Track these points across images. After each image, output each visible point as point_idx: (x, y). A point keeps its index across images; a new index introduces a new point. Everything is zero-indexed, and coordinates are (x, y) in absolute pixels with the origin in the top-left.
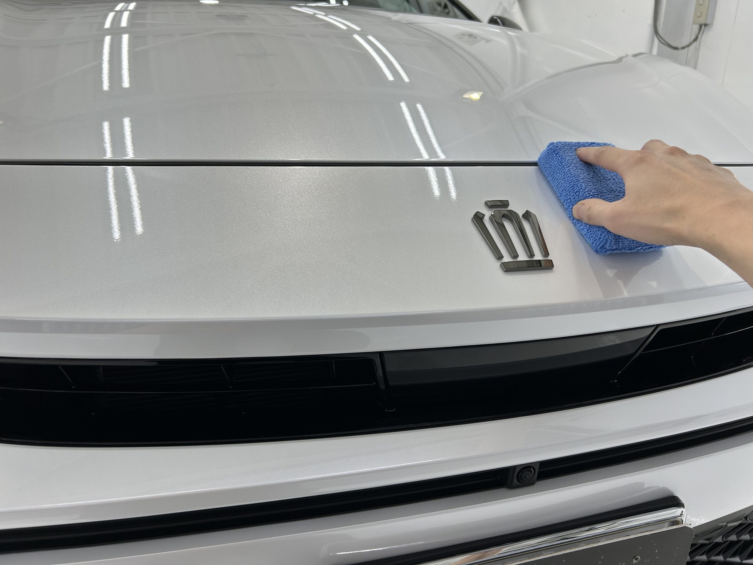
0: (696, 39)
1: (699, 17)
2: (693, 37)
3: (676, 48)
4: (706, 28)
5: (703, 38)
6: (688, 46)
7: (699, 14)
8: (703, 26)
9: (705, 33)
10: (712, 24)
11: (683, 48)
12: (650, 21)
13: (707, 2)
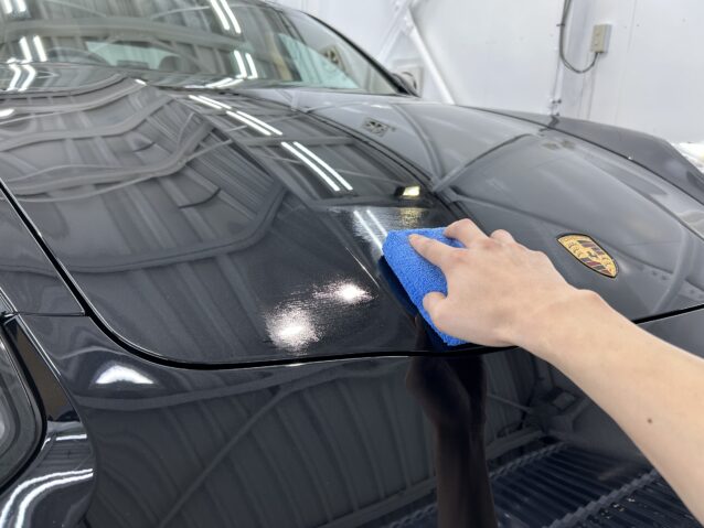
0: (593, 65)
1: (596, 45)
2: (590, 63)
3: (578, 72)
4: (602, 54)
5: (599, 63)
6: (588, 70)
7: (596, 42)
8: (599, 54)
9: (600, 60)
10: (607, 51)
11: (584, 71)
12: (557, 48)
13: (602, 32)
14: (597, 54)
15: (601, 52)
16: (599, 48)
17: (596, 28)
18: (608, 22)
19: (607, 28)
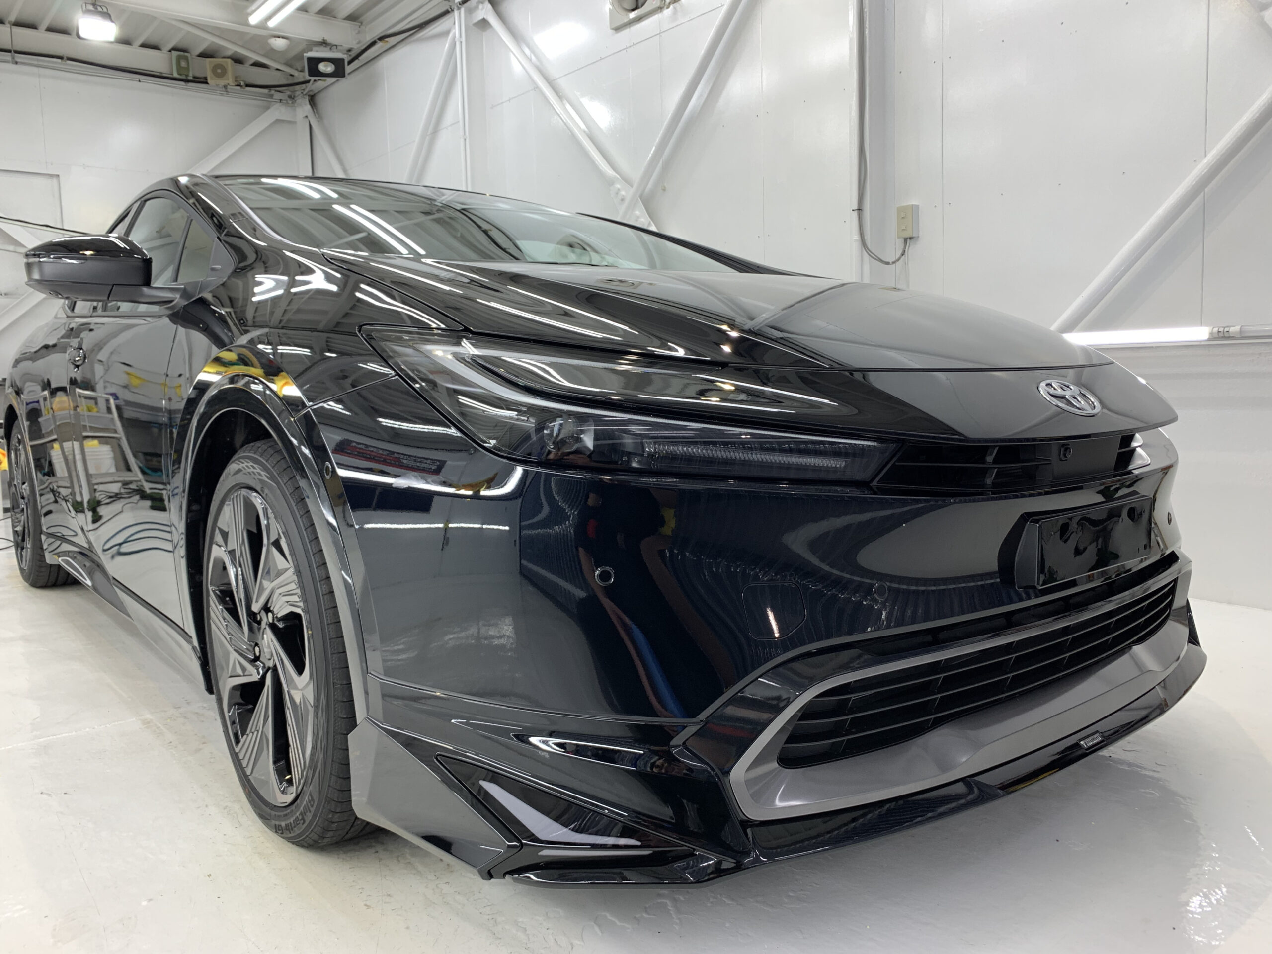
0: (903, 254)
1: (903, 230)
2: (901, 252)
3: (888, 263)
4: (913, 240)
5: (910, 251)
6: (898, 260)
7: (903, 227)
8: (908, 239)
9: (910, 248)
10: (918, 237)
11: (894, 263)
12: (856, 236)
13: (910, 215)
14: (906, 240)
15: (911, 238)
16: (908, 234)
17: (900, 210)
18: (914, 202)
19: (915, 209)
